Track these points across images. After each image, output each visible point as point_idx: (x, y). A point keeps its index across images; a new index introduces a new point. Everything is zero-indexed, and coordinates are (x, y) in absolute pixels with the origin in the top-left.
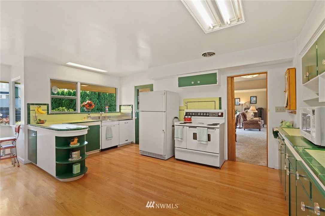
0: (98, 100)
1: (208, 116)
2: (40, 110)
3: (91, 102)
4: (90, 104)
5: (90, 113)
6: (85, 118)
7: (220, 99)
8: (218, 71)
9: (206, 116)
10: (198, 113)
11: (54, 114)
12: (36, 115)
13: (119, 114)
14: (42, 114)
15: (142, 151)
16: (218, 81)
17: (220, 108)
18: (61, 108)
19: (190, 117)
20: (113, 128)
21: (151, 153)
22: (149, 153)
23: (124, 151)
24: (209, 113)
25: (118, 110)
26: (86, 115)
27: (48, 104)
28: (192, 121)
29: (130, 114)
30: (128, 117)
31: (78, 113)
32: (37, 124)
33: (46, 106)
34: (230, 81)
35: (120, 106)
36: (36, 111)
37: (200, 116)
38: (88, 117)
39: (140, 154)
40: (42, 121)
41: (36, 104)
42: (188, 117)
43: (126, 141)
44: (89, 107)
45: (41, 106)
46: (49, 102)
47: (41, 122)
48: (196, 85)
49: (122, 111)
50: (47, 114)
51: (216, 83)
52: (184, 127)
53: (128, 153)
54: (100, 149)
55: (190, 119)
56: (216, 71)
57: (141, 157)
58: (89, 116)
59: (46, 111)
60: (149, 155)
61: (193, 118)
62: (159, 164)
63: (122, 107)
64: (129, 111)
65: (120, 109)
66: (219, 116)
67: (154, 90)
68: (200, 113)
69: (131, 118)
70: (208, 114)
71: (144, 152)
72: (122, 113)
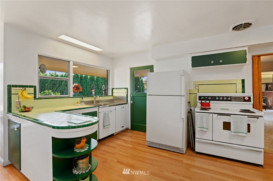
0: (80, 83)
1: (231, 100)
2: (25, 94)
3: (78, 85)
4: (78, 87)
5: (84, 97)
6: (78, 103)
7: (243, 81)
8: (248, 48)
9: (227, 100)
10: (216, 97)
11: (42, 99)
12: (20, 100)
13: (111, 98)
14: (27, 99)
15: (150, 142)
16: (247, 59)
17: (243, 92)
18: (47, 91)
19: (208, 102)
20: (110, 114)
21: (162, 145)
22: (159, 144)
23: (125, 141)
24: (231, 97)
25: (110, 94)
26: (79, 99)
27: (35, 87)
28: (211, 107)
29: (124, 98)
30: (121, 100)
31: (70, 97)
32: (20, 112)
33: (33, 89)
34: (256, 61)
35: (113, 89)
36: (20, 94)
37: (219, 100)
38: (81, 102)
39: (146, 145)
40: (28, 108)
41: (20, 86)
42: (206, 102)
43: (122, 127)
44: (76, 90)
45: (27, 88)
46: (37, 84)
47: (27, 110)
48: (217, 65)
49: (114, 94)
50: (34, 99)
51: (246, 63)
52: (210, 114)
53: (131, 144)
54: (98, 139)
55: (209, 105)
56: (246, 48)
57: (148, 148)
58: (82, 100)
59: (33, 95)
60: (159, 147)
61: (212, 103)
62: (182, 161)
63: (114, 91)
64: (123, 94)
65: (112, 93)
66: (245, 101)
67: (154, 71)
68: (219, 97)
69: (126, 103)
70: (229, 99)
71: (152, 143)
72: (115, 97)
